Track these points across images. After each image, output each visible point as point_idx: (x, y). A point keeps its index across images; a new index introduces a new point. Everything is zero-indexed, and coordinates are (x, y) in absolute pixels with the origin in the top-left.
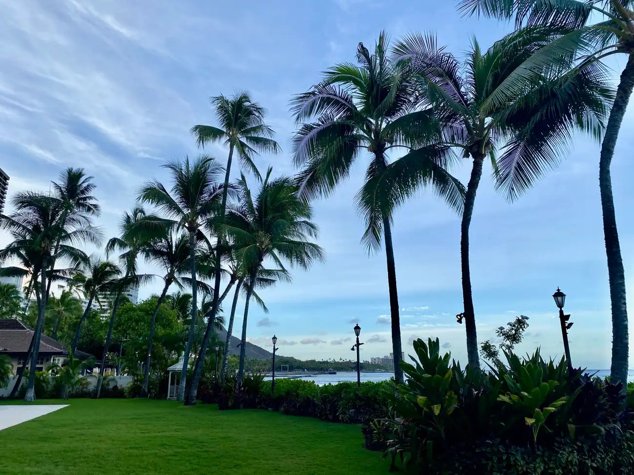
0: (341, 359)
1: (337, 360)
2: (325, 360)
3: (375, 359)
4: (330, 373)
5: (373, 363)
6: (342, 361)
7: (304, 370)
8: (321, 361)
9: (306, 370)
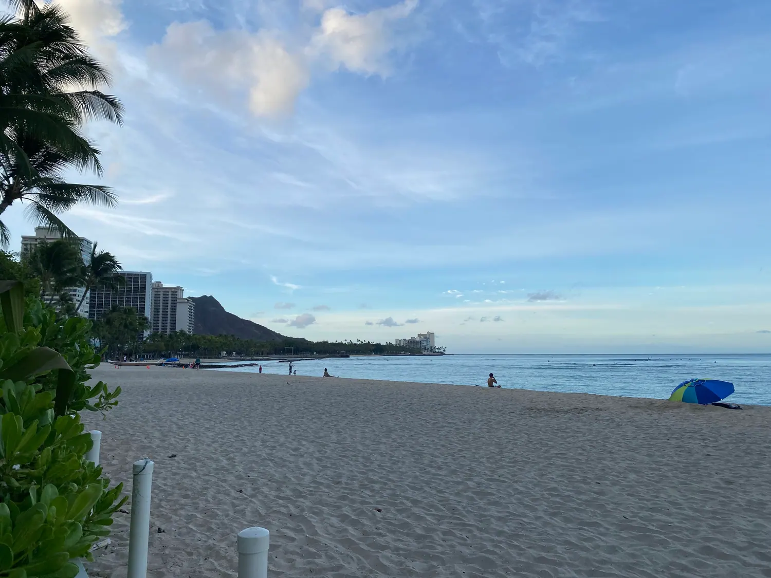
0: (358, 341)
1: (354, 342)
2: (339, 341)
3: (400, 341)
4: (342, 357)
5: (398, 346)
6: (360, 343)
7: (313, 353)
8: (335, 342)
9: (315, 353)
